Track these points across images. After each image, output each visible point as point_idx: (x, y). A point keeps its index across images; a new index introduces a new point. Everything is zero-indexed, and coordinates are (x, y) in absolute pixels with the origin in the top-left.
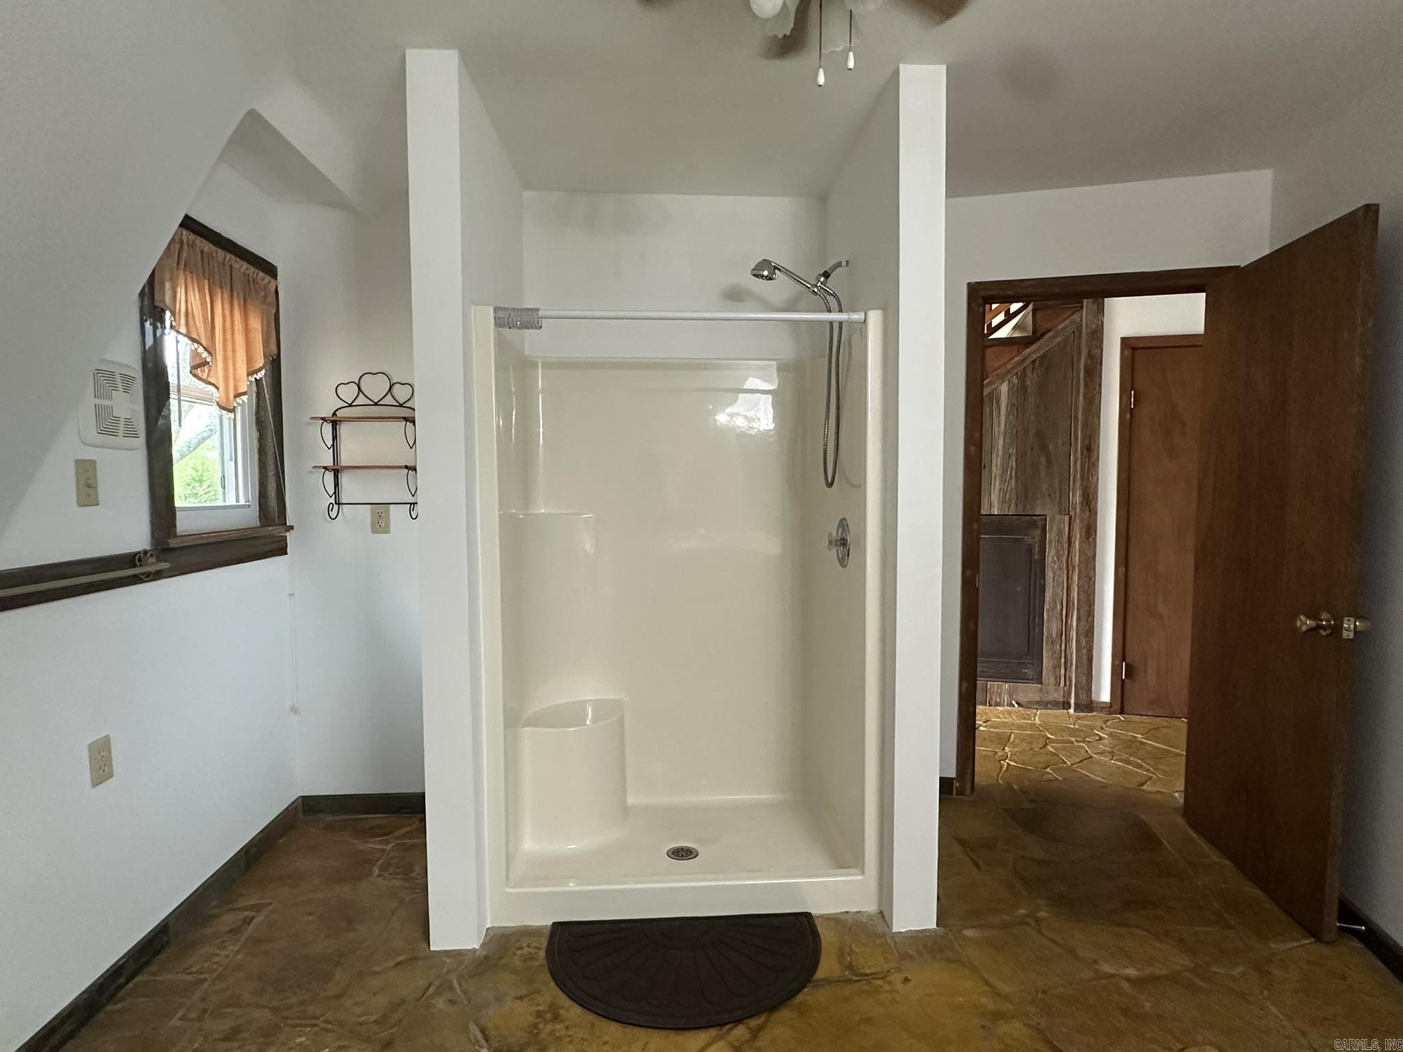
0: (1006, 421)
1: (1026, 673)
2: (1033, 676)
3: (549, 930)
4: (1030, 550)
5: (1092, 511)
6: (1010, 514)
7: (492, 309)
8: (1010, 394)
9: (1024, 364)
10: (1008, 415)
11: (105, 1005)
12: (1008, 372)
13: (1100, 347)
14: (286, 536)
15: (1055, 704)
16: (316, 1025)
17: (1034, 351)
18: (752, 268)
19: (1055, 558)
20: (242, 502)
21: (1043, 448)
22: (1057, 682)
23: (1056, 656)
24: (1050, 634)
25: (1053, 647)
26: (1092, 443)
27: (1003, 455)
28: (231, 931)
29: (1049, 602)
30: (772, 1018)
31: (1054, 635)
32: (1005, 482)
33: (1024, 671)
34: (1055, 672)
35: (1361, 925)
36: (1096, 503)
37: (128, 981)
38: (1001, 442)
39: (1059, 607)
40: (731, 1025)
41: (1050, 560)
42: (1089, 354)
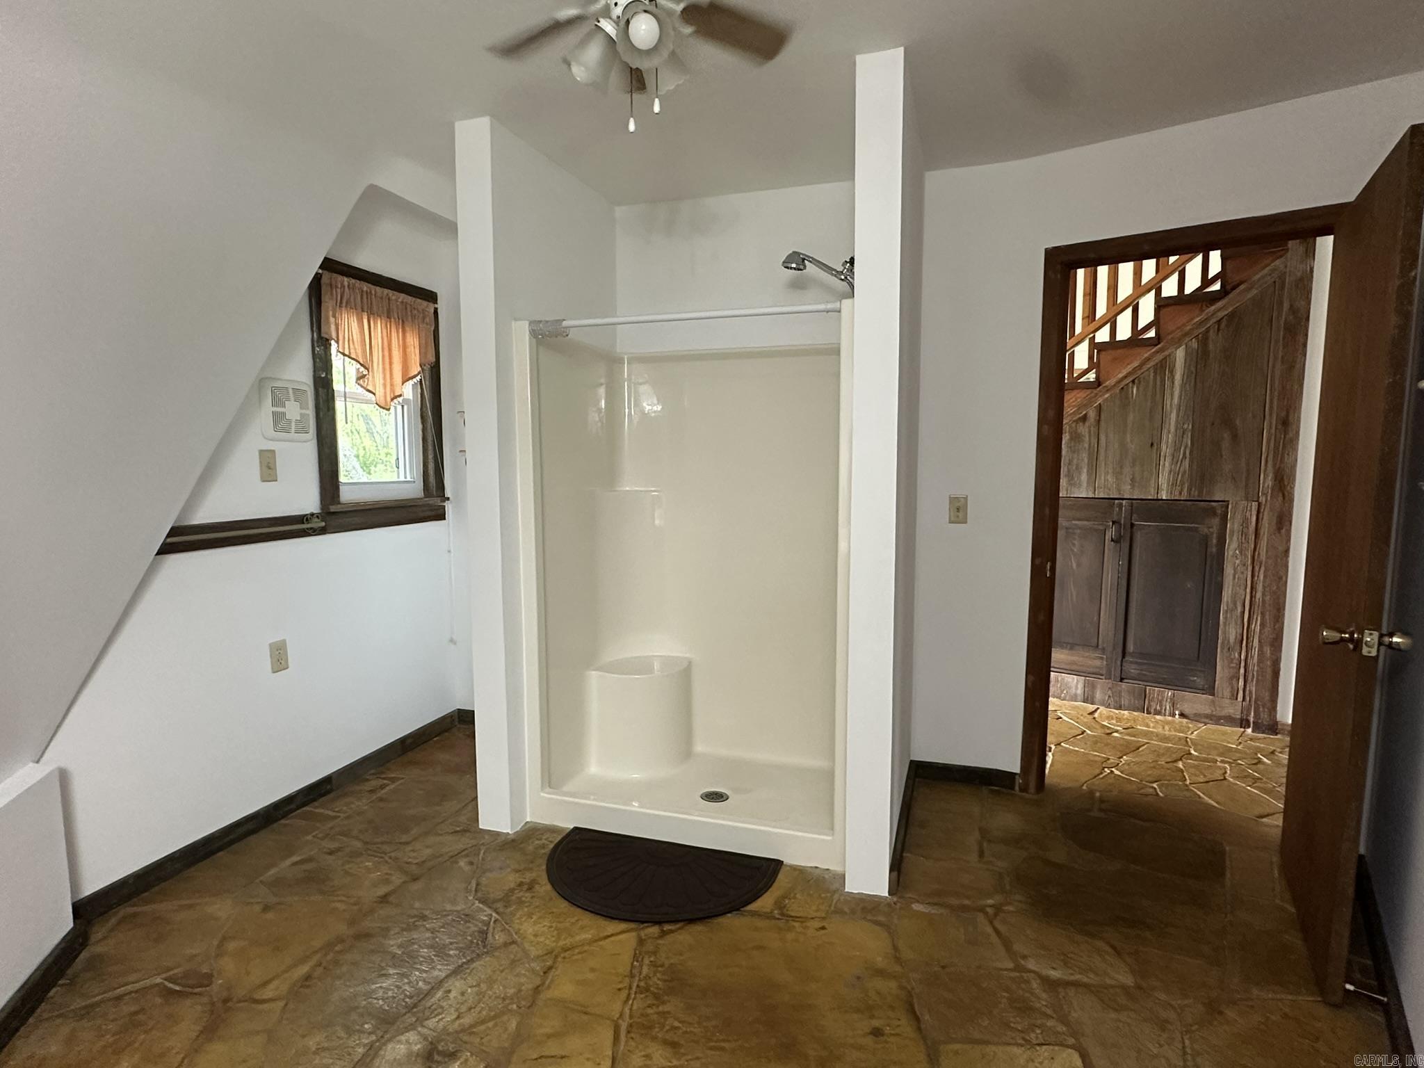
0: (1181, 392)
1: (1194, 681)
2: (1204, 686)
3: (568, 831)
4: (1205, 540)
5: (1287, 498)
6: (1182, 499)
7: (527, 323)
8: (1188, 360)
9: (1206, 324)
10: (1183, 386)
11: (280, 819)
12: (1186, 334)
13: (1308, 298)
14: (445, 506)
15: (1230, 720)
16: (382, 858)
17: (1221, 309)
18: (783, 260)
19: (1237, 552)
20: (409, 479)
21: (1228, 423)
22: (1233, 695)
23: (1234, 665)
24: (1226, 639)
25: (1231, 654)
26: (1291, 418)
27: (1176, 431)
28: (371, 791)
29: (1228, 602)
30: (687, 928)
31: (1232, 640)
32: (1177, 463)
33: (1192, 678)
34: (1231, 684)
35: (1384, 996)
36: (1292, 488)
37: (298, 808)
38: (1174, 416)
39: (1239, 609)
40: (650, 924)
41: (1231, 553)
42: (1291, 306)
